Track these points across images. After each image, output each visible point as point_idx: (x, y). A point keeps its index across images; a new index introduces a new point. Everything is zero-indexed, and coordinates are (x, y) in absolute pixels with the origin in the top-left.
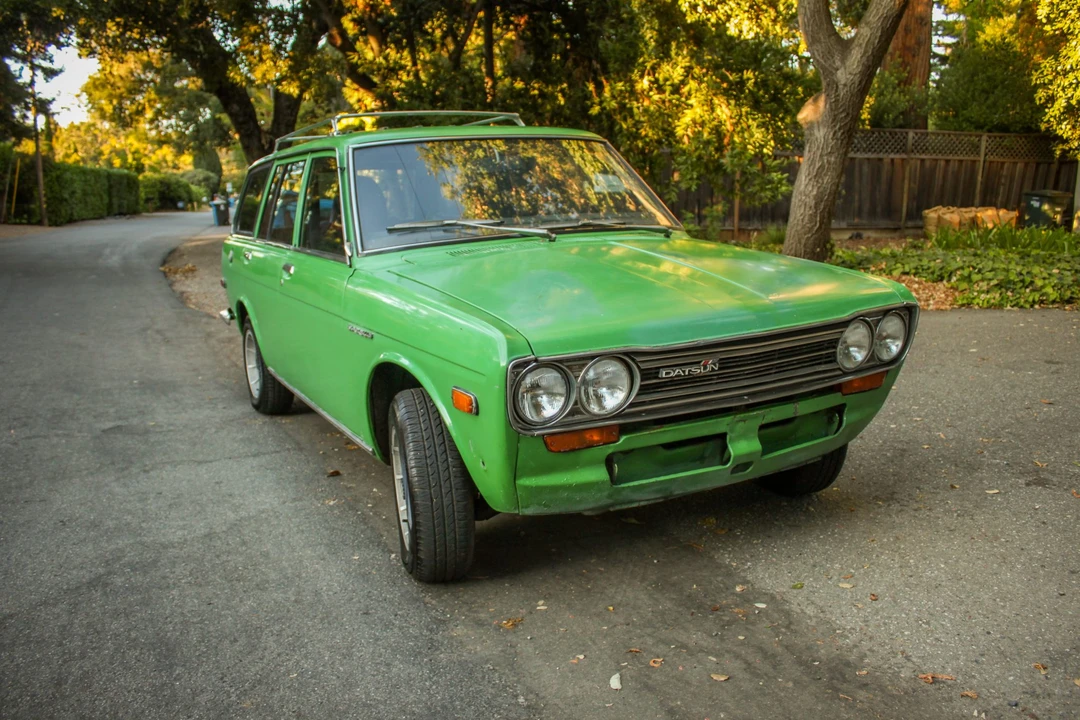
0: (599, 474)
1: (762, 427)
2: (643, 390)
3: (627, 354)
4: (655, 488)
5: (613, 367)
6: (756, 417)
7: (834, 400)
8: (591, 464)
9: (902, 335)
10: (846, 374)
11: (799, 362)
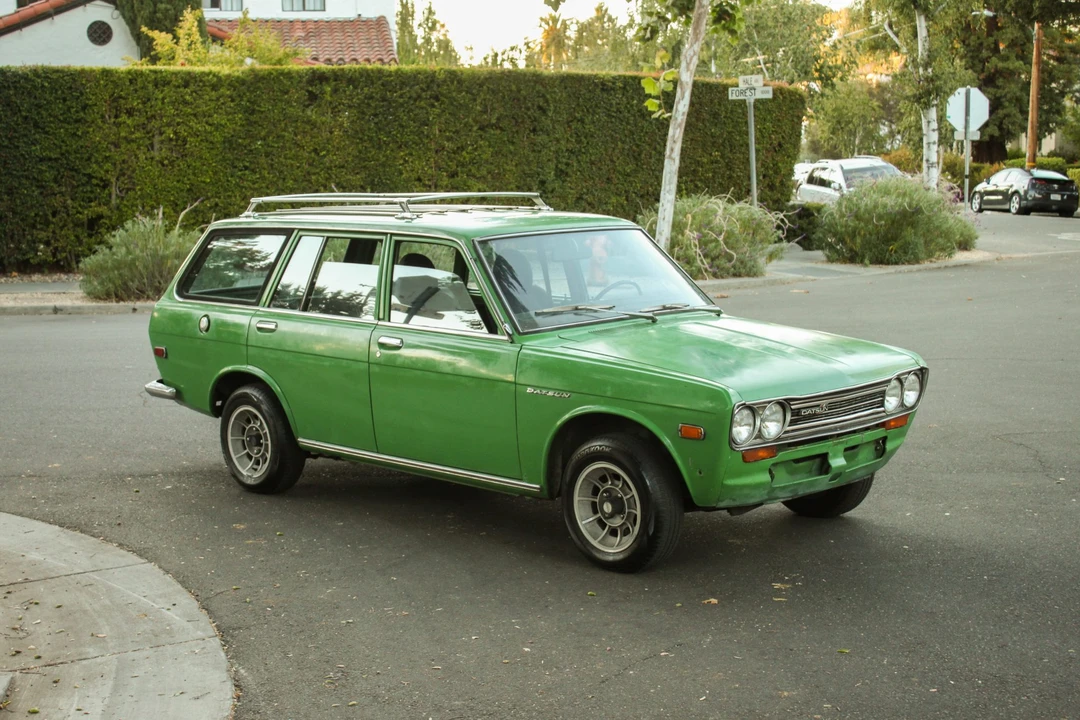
0: (765, 477)
1: (846, 450)
2: (792, 423)
3: (785, 400)
4: (790, 489)
5: (778, 408)
6: (842, 442)
7: (880, 433)
8: (760, 470)
9: (917, 386)
10: (888, 416)
11: (865, 406)
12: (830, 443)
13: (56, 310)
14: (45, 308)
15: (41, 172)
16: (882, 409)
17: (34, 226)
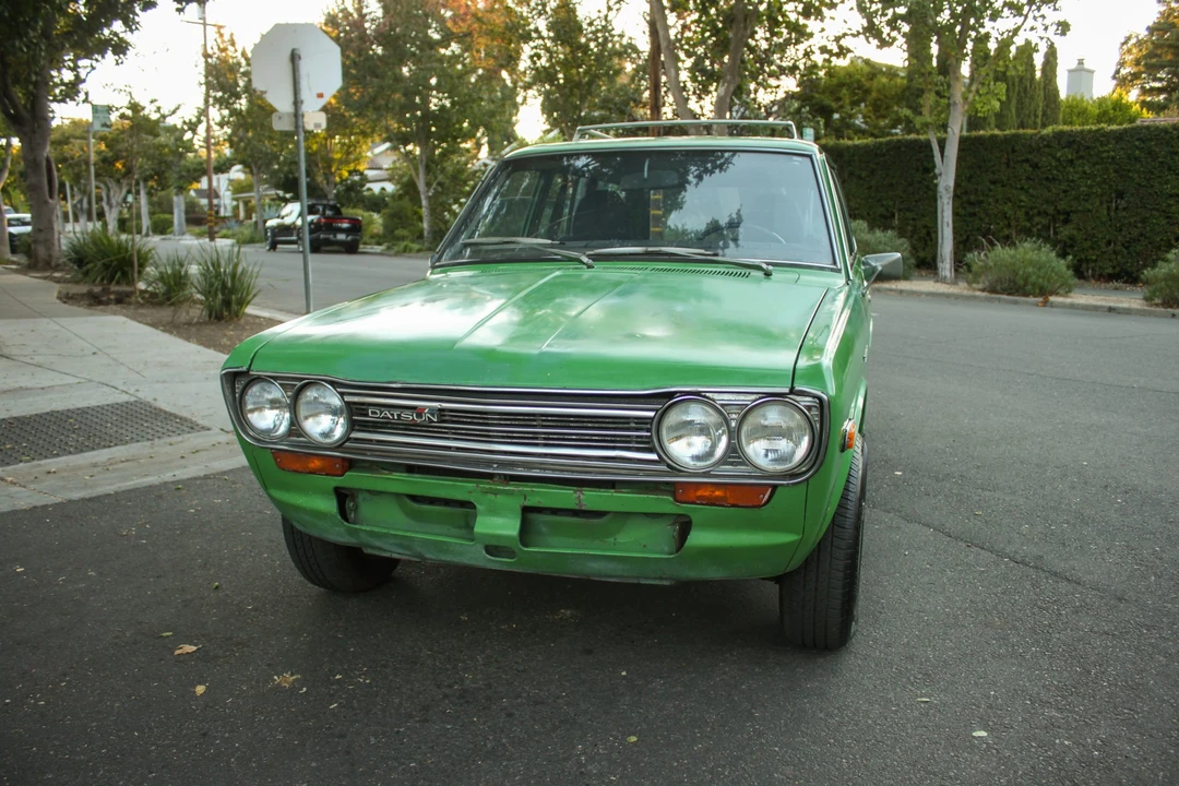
1: (526, 510)
6: (515, 493)
12: (470, 485)
13: (1111, 309)
14: (1101, 307)
15: (1169, 205)
16: (654, 457)
17: (1159, 248)
